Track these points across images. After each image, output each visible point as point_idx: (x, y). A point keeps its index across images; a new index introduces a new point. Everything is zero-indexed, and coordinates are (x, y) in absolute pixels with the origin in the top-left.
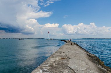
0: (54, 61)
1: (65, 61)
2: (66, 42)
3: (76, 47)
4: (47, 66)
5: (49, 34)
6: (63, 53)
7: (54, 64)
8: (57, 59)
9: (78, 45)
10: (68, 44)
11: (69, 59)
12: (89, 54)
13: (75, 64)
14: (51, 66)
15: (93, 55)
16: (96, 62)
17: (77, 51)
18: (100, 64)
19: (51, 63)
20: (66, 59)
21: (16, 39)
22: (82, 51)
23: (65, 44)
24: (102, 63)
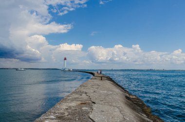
0: (67, 109)
1: (86, 108)
2: (94, 75)
3: (108, 84)
4: (53, 117)
5: (65, 61)
6: (86, 93)
7: (66, 114)
8: (73, 104)
9: (113, 81)
10: (96, 79)
11: (93, 104)
12: (128, 95)
13: (103, 113)
14: (59, 118)
15: (134, 97)
16: (139, 108)
17: (108, 90)
18: (145, 112)
19: (62, 111)
20: (89, 104)
21: (7, 69)
22: (117, 90)
23: (92, 79)
24: (149, 111)
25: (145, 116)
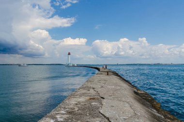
0: (77, 104)
1: (96, 103)
2: (99, 70)
3: (115, 79)
4: (64, 112)
5: (69, 56)
6: (94, 88)
7: (76, 109)
8: (82, 99)
9: (119, 76)
10: (101, 74)
11: (102, 99)
12: (136, 90)
13: (113, 108)
14: (69, 113)
15: (142, 92)
16: (148, 103)
17: (116, 85)
18: (154, 107)
19: (71, 106)
20: (98, 99)
22: (125, 85)
23: (97, 74)
24: (158, 106)
25: (155, 111)
